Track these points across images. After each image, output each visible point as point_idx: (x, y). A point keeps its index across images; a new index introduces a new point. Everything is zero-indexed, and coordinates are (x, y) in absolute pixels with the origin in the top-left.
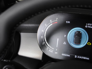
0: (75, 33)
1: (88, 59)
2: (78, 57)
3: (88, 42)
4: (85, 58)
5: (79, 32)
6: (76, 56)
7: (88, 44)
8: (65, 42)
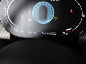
0: (40, 8)
1: (56, 34)
2: (45, 33)
3: (54, 17)
4: (52, 34)
5: (44, 6)
6: (42, 33)
7: (54, 18)
8: (30, 19)
